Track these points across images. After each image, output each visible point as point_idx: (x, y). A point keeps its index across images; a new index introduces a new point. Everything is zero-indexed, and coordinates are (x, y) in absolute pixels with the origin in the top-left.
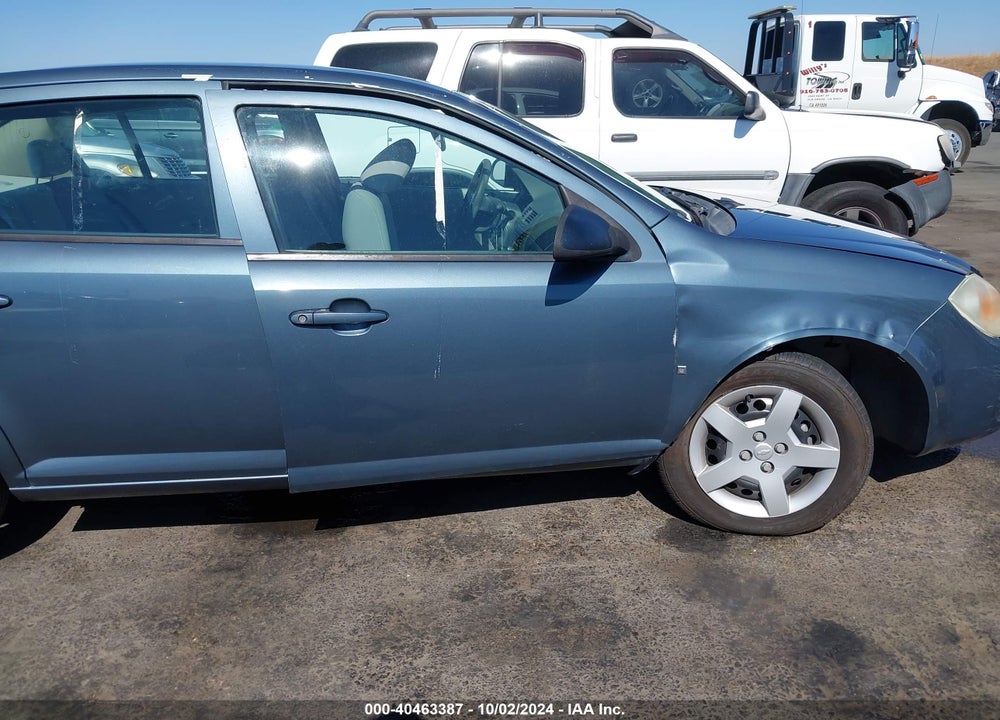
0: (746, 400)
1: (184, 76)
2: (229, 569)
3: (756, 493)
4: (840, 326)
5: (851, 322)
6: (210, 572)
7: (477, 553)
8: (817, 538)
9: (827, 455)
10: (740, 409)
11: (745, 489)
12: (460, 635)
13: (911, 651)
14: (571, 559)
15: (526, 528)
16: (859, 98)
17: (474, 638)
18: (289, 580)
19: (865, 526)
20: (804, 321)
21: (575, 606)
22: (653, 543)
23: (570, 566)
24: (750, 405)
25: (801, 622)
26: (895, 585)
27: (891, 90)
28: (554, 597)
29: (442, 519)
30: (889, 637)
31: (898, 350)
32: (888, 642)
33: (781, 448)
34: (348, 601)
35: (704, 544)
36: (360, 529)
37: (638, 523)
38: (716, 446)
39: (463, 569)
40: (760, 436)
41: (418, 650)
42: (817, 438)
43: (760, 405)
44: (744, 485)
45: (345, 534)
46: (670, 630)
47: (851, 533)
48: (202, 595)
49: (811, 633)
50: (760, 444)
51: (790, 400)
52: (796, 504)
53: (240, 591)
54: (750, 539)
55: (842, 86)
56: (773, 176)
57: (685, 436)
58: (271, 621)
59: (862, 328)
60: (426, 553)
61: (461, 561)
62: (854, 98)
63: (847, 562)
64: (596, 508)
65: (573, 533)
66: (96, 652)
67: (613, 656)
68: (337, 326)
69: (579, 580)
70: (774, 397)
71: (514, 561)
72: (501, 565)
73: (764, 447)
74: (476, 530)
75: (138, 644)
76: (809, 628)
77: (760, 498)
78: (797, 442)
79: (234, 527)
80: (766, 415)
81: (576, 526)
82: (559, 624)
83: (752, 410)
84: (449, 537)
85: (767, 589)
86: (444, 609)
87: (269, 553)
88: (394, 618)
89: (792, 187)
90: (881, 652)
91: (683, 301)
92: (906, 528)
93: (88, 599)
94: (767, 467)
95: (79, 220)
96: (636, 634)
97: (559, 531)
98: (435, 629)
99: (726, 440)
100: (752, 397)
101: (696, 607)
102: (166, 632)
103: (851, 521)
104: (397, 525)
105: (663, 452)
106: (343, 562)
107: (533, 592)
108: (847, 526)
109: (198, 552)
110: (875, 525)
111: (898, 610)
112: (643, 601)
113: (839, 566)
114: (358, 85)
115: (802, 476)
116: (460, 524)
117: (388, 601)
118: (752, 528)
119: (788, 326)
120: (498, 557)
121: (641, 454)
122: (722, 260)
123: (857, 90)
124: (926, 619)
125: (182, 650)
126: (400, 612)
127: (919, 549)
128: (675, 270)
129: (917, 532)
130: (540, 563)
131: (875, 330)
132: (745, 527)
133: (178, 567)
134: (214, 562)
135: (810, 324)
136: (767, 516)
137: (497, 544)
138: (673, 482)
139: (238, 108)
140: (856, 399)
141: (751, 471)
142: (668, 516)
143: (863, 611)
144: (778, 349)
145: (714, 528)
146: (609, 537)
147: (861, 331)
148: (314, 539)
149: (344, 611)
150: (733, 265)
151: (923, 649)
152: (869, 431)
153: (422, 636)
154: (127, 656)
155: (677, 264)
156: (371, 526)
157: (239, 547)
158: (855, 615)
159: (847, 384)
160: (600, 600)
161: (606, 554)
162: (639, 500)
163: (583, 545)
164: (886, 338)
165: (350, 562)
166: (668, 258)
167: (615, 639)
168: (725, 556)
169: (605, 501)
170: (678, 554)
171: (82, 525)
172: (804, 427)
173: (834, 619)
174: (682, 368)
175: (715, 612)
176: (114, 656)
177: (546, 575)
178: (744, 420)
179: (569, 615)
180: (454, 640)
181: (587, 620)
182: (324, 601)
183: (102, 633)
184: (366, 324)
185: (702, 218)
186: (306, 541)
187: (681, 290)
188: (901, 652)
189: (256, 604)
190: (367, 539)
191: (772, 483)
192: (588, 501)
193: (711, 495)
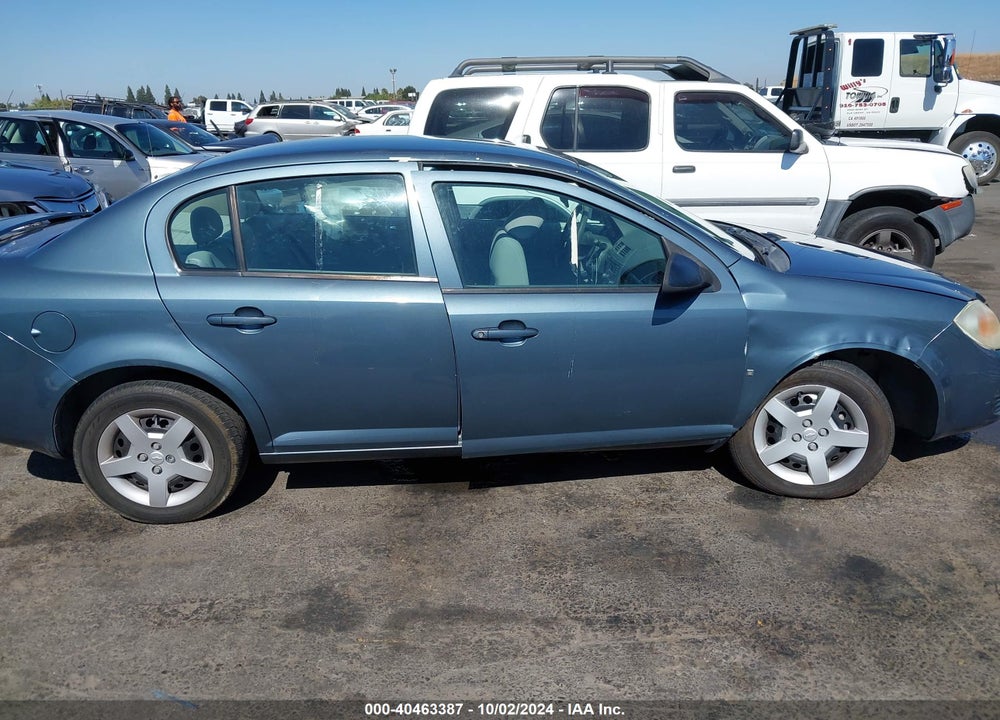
0: (798, 396)
1: (391, 159)
2: (411, 515)
3: (804, 466)
4: (869, 341)
5: (878, 339)
6: (397, 517)
7: (593, 508)
8: (850, 501)
9: (859, 437)
10: (793, 403)
11: (795, 463)
12: (591, 560)
13: (918, 576)
14: (663, 512)
15: (626, 491)
16: (896, 111)
17: (602, 562)
18: (458, 523)
19: (887, 493)
20: (842, 337)
21: (671, 544)
22: (725, 503)
23: (664, 518)
24: (800, 399)
25: (839, 556)
26: (909, 533)
27: (929, 104)
28: (655, 538)
29: (560, 484)
30: (902, 567)
31: (915, 360)
32: (901, 570)
33: (824, 432)
34: (505, 537)
35: (763, 504)
36: (500, 489)
37: (713, 489)
38: (774, 430)
39: (583, 518)
40: (807, 423)
41: (562, 569)
42: (851, 425)
43: (807, 400)
44: (793, 460)
45: (490, 492)
46: (742, 560)
47: (876, 498)
48: (397, 532)
49: (846, 563)
50: (808, 429)
51: (831, 396)
52: (835, 475)
53: (424, 529)
54: (799, 501)
55: (881, 101)
56: (813, 202)
57: (750, 423)
58: (453, 549)
59: (886, 342)
60: (553, 506)
61: (582, 513)
62: (891, 111)
63: (873, 517)
64: (679, 478)
65: (662, 496)
66: (337, 567)
67: (703, 575)
68: (502, 340)
69: (671, 527)
70: (819, 393)
71: (622, 513)
72: (612, 516)
73: (810, 431)
74: (588, 492)
75: (365, 562)
76: (844, 561)
77: (807, 470)
78: (836, 428)
79: (405, 486)
80: (812, 407)
81: (665, 490)
82: (661, 555)
83: (802, 403)
84: (569, 497)
85: (814, 535)
86: (575, 544)
87: (437, 504)
88: (541, 548)
89: (831, 212)
90: (897, 576)
91: (752, 321)
92: (920, 495)
93: (317, 533)
94: (813, 446)
95: (320, 262)
96: (718, 562)
97: (652, 494)
98: (572, 556)
99: (782, 426)
100: (802, 393)
101: (761, 546)
102: (382, 555)
103: (878, 490)
104: (528, 487)
105: (734, 434)
106: (493, 511)
107: (640, 534)
108: (874, 493)
109: (384, 504)
110: (896, 492)
111: (910, 550)
112: (721, 541)
113: (868, 520)
114: (514, 165)
115: (839, 454)
116: (575, 487)
117: (533, 537)
118: (802, 493)
119: (829, 341)
120: (609, 510)
121: (717, 436)
122: (781, 291)
123: (895, 105)
124: (931, 556)
125: (395, 567)
126: (544, 545)
127: (929, 510)
128: (746, 299)
129: (929, 498)
130: (641, 515)
131: (896, 343)
132: (796, 492)
133: (374, 513)
134: (398, 511)
135: (846, 339)
136: (812, 484)
137: (606, 502)
138: (741, 459)
139: (434, 183)
140: (881, 395)
141: (800, 449)
142: (735, 484)
143: (884, 550)
144: (822, 358)
145: (773, 493)
146: (691, 498)
147: (886, 344)
148: (468, 495)
149: (503, 543)
150: (789, 295)
151: (927, 575)
152: (891, 420)
153: (564, 560)
154: (359, 569)
155: (747, 294)
156: (507, 488)
157: (413, 500)
158: (877, 552)
159: (875, 384)
160: (690, 540)
161: (690, 509)
162: (713, 473)
163: (672, 504)
164: (905, 350)
165: (500, 512)
166: (741, 290)
167: (704, 565)
168: (781, 512)
169: (685, 474)
170: (745, 510)
171: (291, 485)
172: (841, 417)
173: (863, 555)
174: (750, 372)
175: (775, 549)
176: (351, 570)
177: (647, 523)
178: (796, 411)
179: (667, 549)
180: (587, 563)
181: (681, 552)
182: (487, 537)
183: (336, 555)
184: (523, 338)
185: (764, 257)
186: (462, 496)
187: (751, 313)
188: (911, 576)
189: (438, 538)
190: (506, 497)
191: (816, 459)
192: (672, 473)
193: (769, 467)
